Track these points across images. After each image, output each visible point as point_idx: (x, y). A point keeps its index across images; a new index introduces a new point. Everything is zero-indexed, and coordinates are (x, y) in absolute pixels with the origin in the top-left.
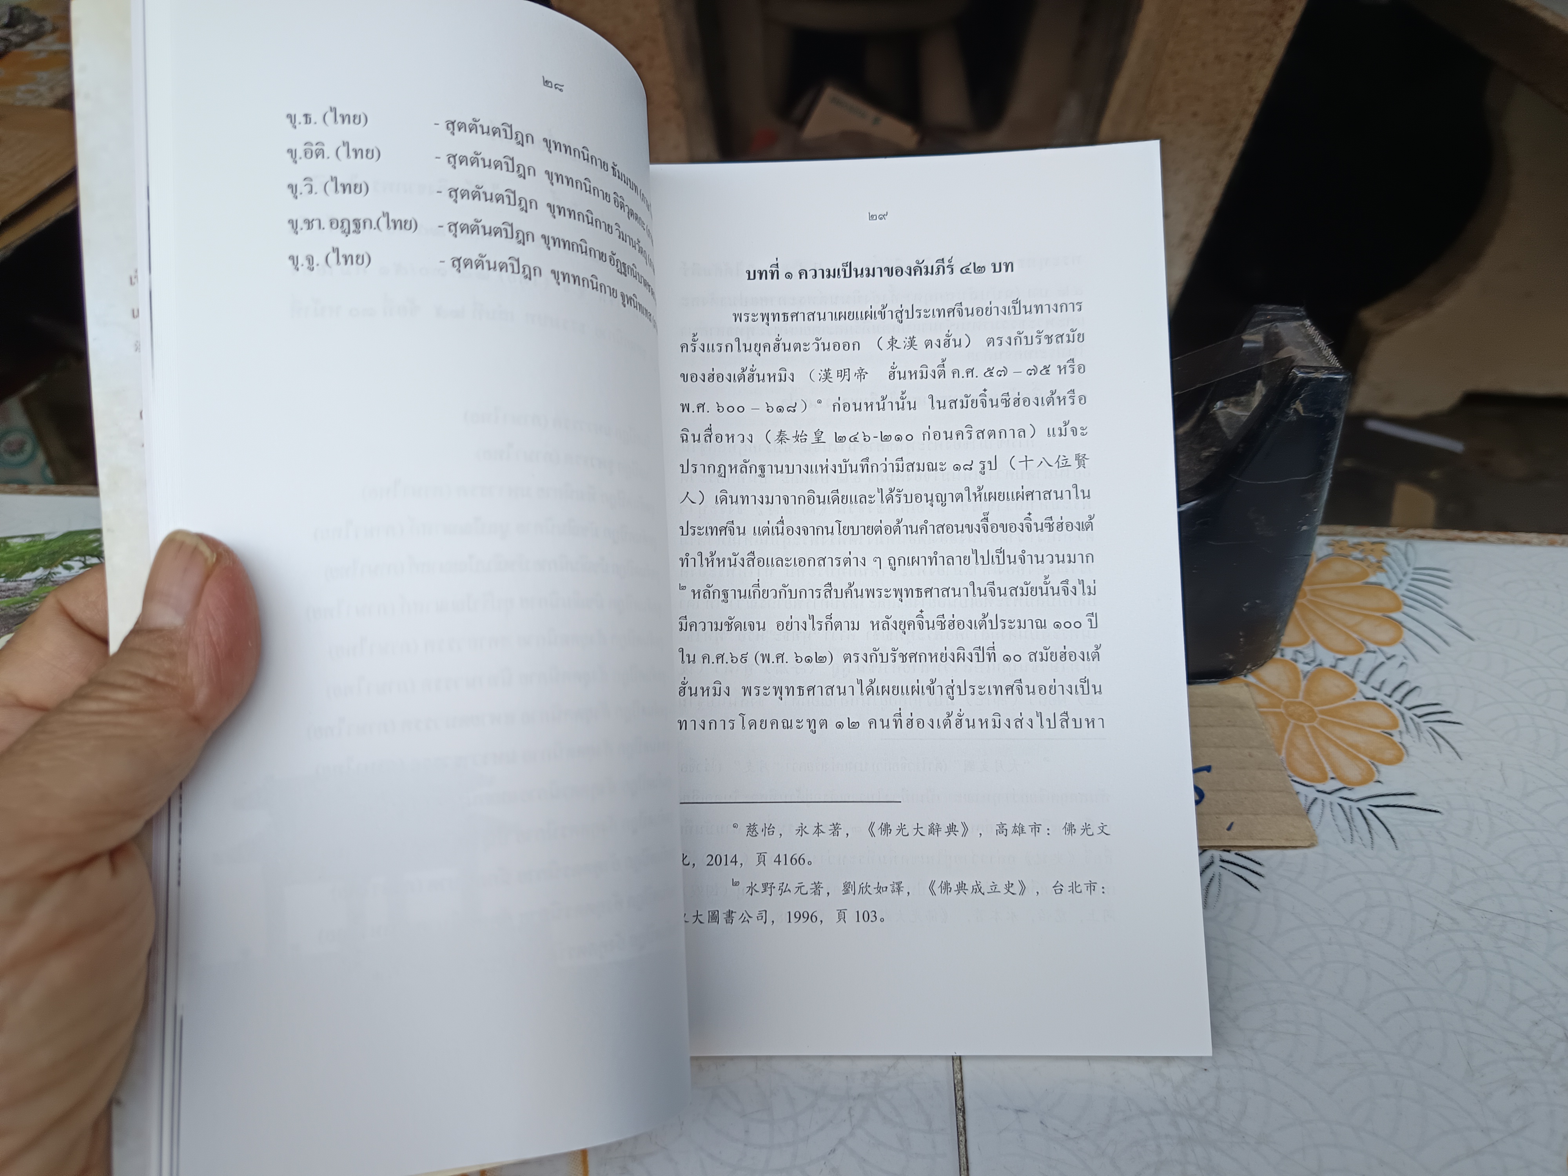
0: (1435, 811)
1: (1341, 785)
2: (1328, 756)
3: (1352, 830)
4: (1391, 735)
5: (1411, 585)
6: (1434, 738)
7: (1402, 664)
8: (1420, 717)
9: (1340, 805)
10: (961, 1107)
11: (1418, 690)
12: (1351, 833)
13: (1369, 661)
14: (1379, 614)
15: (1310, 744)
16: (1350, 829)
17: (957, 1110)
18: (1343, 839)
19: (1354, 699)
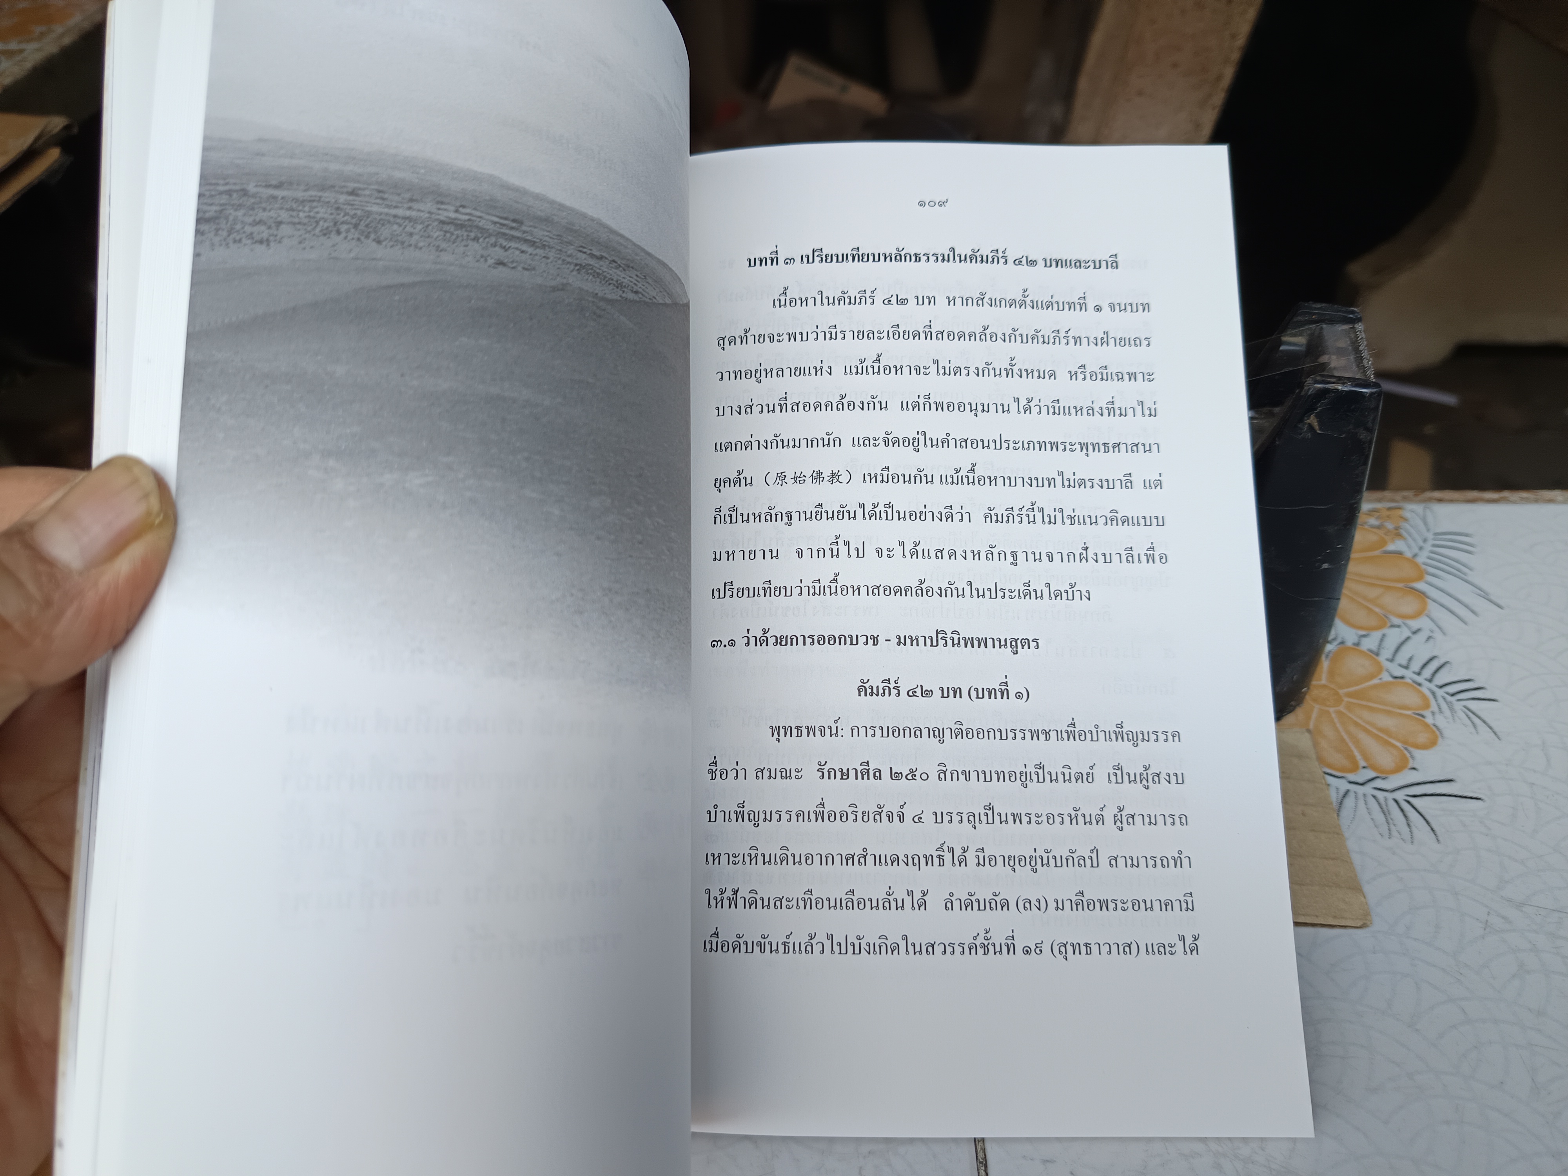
0: (1477, 799)
1: (1372, 774)
2: (1357, 742)
3: (1389, 824)
4: (1423, 716)
5: (1432, 552)
6: (1469, 718)
7: (1429, 638)
8: (1453, 695)
9: (1374, 797)
10: (983, 1159)
11: (1448, 666)
12: (1388, 827)
13: (1394, 636)
14: (1401, 585)
15: (1337, 730)
16: (1387, 823)
17: (978, 1164)
18: (1380, 834)
19: (1380, 679)
